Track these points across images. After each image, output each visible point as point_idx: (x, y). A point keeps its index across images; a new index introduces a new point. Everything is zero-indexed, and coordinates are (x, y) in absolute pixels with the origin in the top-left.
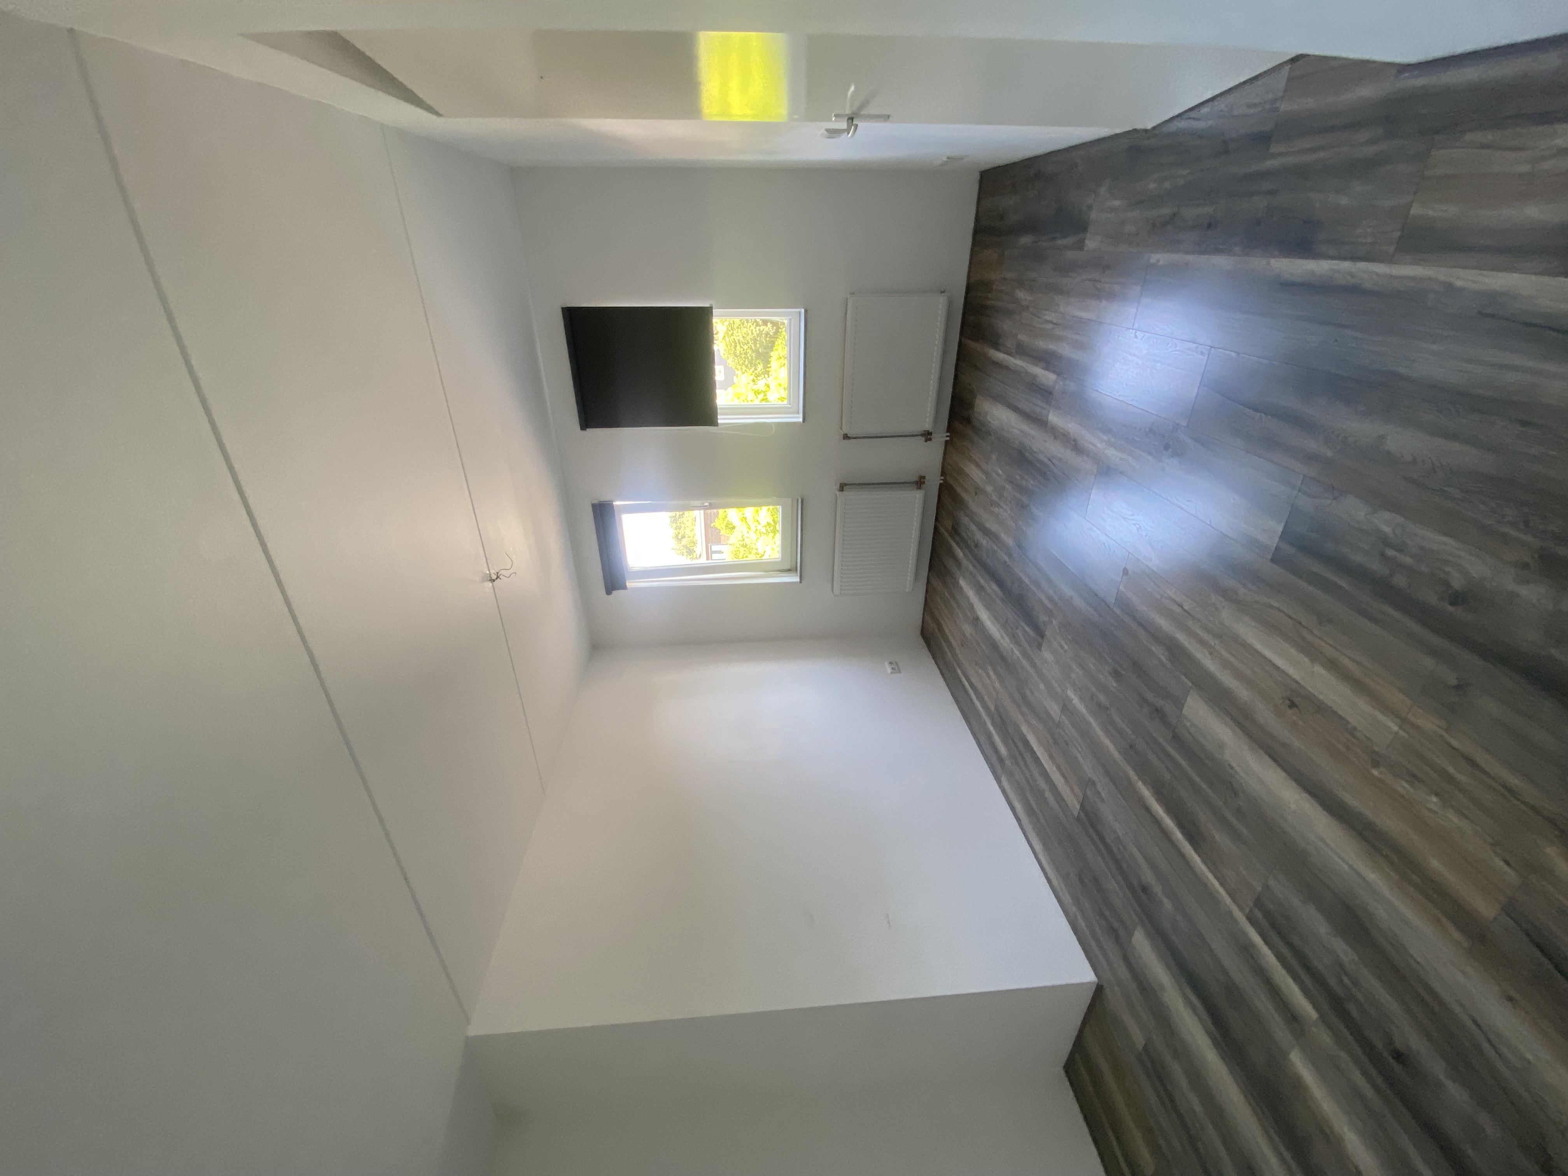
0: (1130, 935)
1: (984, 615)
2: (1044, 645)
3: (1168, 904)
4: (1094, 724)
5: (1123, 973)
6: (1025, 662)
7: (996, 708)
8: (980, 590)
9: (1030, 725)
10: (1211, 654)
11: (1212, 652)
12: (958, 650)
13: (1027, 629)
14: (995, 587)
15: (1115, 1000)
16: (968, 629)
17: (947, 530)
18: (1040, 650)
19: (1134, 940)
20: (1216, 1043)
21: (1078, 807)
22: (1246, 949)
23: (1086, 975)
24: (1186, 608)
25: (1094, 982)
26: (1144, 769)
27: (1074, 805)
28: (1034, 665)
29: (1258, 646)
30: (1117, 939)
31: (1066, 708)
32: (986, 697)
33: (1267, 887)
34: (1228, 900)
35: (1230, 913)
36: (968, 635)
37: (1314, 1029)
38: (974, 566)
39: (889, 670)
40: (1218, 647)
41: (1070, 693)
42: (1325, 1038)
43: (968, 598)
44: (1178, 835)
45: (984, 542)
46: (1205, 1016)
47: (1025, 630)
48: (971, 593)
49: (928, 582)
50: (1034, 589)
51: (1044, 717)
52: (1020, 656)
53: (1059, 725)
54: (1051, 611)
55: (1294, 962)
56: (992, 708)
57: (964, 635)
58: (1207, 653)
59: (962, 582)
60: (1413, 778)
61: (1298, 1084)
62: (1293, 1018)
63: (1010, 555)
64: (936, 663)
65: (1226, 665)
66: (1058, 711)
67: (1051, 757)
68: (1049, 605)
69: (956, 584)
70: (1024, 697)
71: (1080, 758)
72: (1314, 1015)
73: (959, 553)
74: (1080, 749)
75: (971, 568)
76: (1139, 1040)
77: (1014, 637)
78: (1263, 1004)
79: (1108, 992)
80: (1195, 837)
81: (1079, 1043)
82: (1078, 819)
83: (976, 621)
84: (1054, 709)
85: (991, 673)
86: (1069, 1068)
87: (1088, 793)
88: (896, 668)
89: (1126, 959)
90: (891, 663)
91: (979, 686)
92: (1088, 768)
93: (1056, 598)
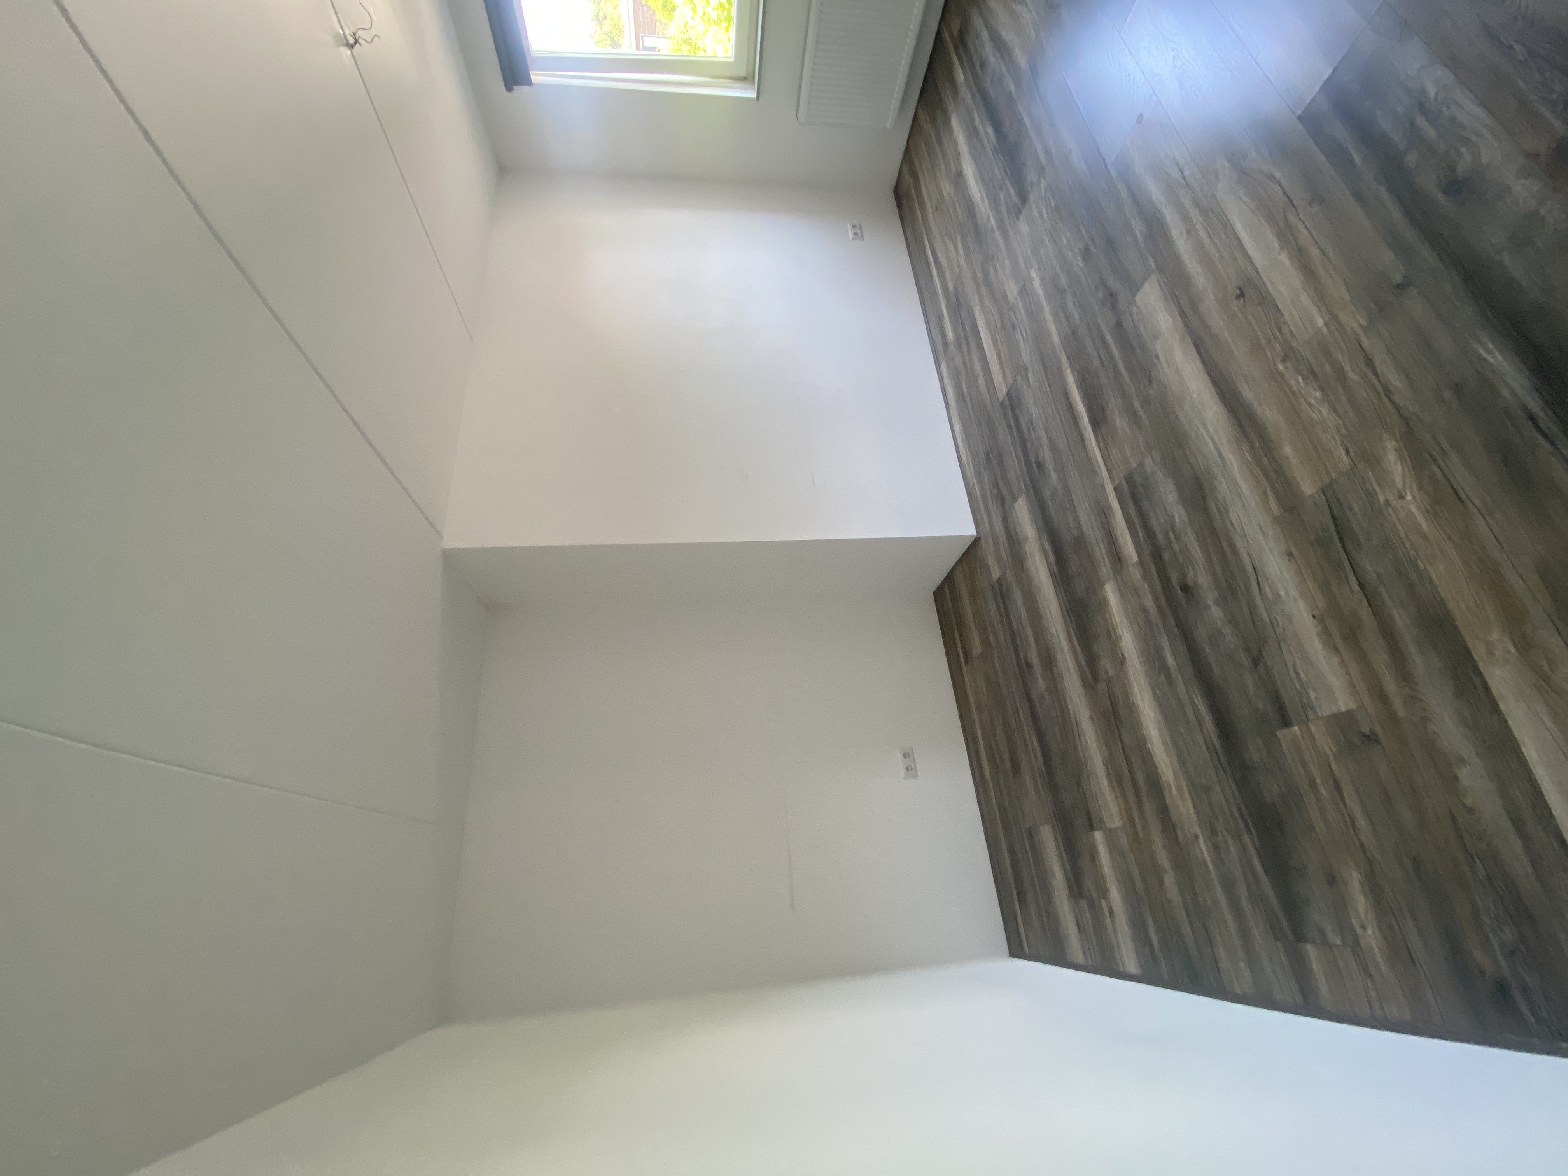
0: (1015, 500)
1: (969, 170)
2: (1023, 212)
3: (1054, 476)
4: (1047, 309)
5: (999, 529)
6: (997, 234)
7: (955, 288)
8: (973, 133)
9: (983, 306)
10: (1188, 232)
11: (1190, 232)
12: (930, 216)
13: (1012, 191)
14: (990, 130)
15: (987, 549)
16: (947, 188)
17: (952, 36)
18: (1018, 218)
19: (1016, 505)
20: (1053, 575)
21: (1005, 391)
22: (1103, 513)
23: (970, 531)
24: (1186, 173)
25: (973, 536)
26: (1077, 356)
27: (1002, 390)
28: (1006, 236)
29: (1239, 227)
30: (1003, 503)
31: (1025, 290)
32: (947, 275)
33: (1141, 465)
34: (1105, 473)
35: (1103, 486)
36: (946, 196)
37: (1131, 569)
38: (973, 97)
39: (851, 235)
40: (1199, 226)
41: (1033, 274)
42: (1136, 574)
43: (956, 143)
44: (1085, 421)
45: (992, 59)
46: (1052, 558)
47: (1009, 194)
48: (961, 137)
49: (915, 118)
50: (1032, 134)
51: (1000, 300)
52: (994, 226)
53: (1012, 308)
54: (1043, 168)
55: (1137, 522)
56: (951, 287)
57: (942, 195)
58: (1184, 232)
59: (955, 122)
60: (1312, 374)
61: (1104, 604)
62: (1117, 559)
63: (1018, 84)
64: (904, 231)
65: (1199, 247)
66: (1016, 294)
67: (995, 342)
68: (1044, 161)
69: (947, 122)
70: (986, 275)
71: (1022, 343)
72: (1135, 558)
73: (960, 76)
74: (1024, 334)
75: (969, 99)
76: (996, 573)
77: (995, 200)
78: (1100, 552)
79: (983, 541)
80: (1098, 420)
81: (949, 579)
82: (1002, 404)
83: (958, 178)
84: (1012, 289)
85: (960, 247)
86: (938, 594)
87: (1019, 378)
88: (859, 235)
89: (1005, 520)
90: (854, 226)
91: (943, 261)
92: (1026, 354)
93: (1053, 151)
